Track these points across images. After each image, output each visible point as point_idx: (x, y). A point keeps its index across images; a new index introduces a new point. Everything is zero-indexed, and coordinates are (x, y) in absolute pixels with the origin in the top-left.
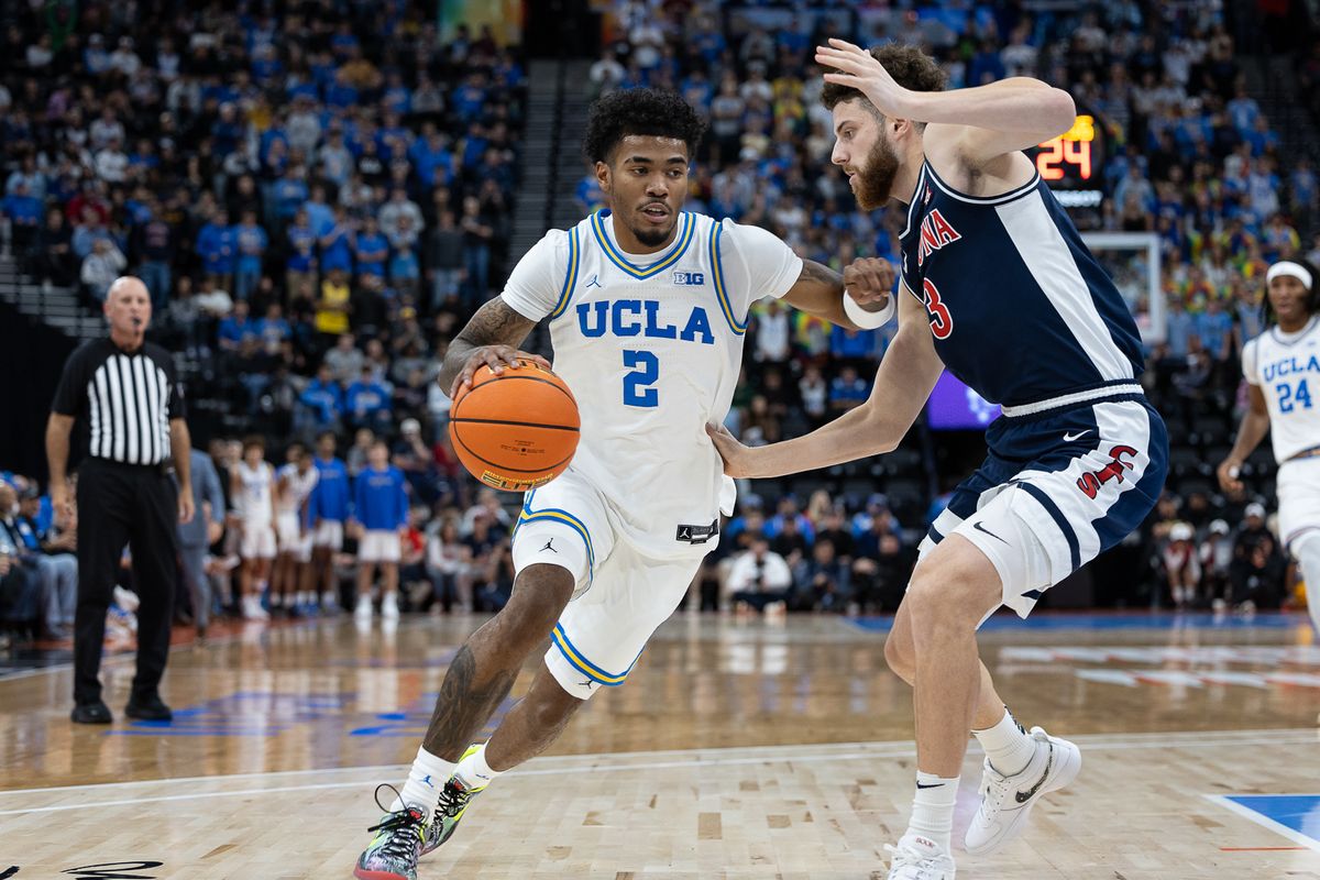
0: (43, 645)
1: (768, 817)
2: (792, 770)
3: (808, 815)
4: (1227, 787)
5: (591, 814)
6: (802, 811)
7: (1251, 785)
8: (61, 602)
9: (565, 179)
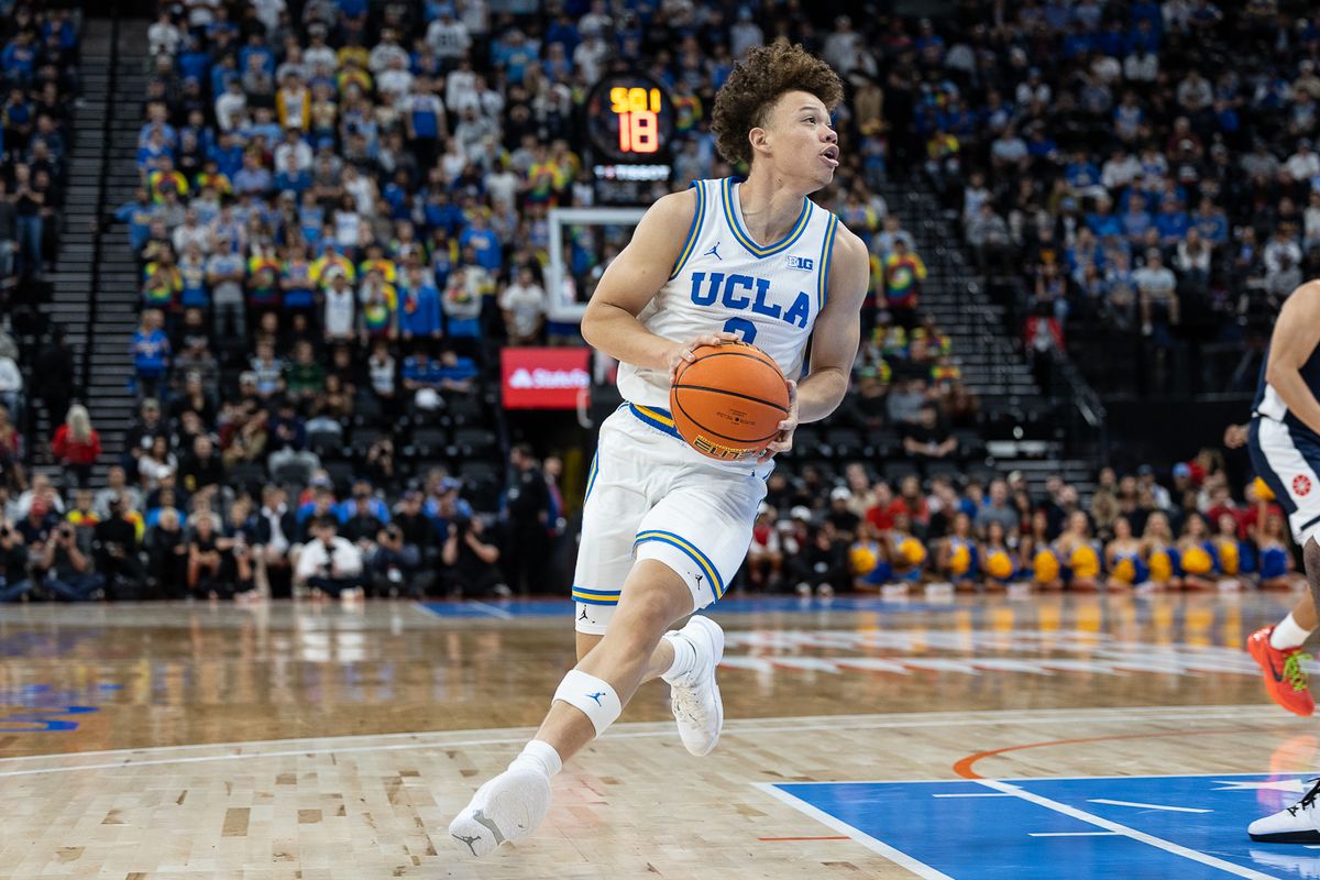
1: (300, 812)
2: (334, 762)
3: (342, 808)
4: (779, 775)
5: (113, 812)
6: (337, 804)
7: (801, 772)
9: (120, 144)
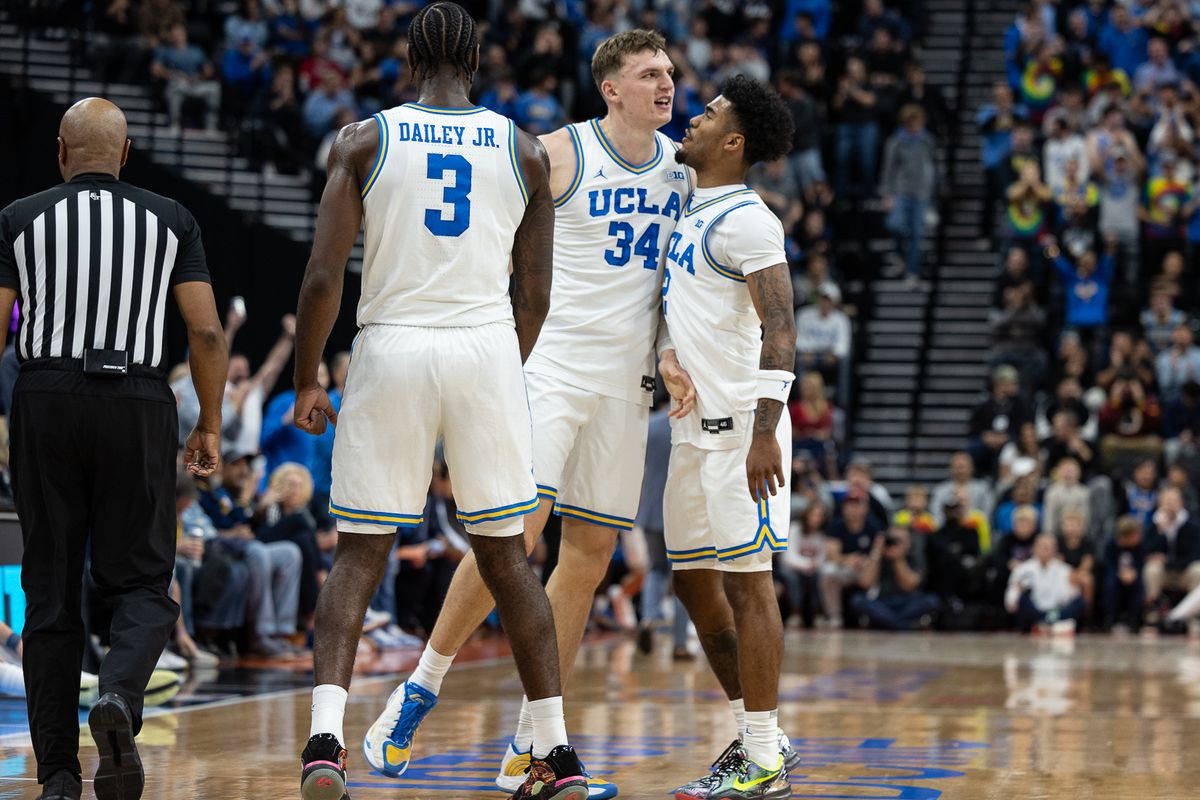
0: (252, 664)
8: (276, 608)
9: (985, 30)
